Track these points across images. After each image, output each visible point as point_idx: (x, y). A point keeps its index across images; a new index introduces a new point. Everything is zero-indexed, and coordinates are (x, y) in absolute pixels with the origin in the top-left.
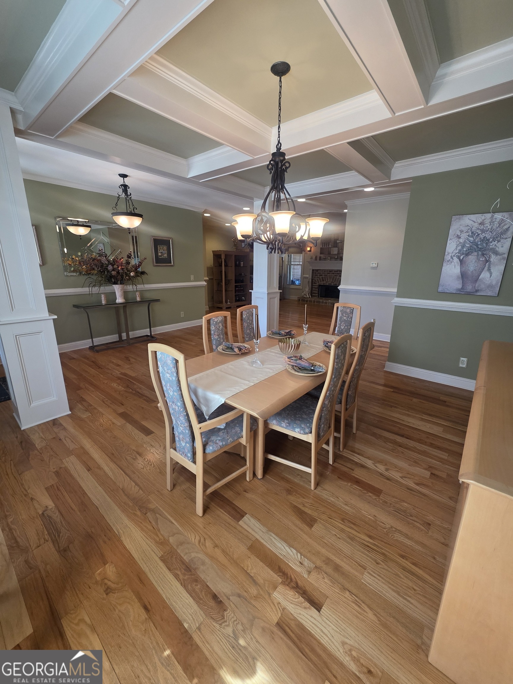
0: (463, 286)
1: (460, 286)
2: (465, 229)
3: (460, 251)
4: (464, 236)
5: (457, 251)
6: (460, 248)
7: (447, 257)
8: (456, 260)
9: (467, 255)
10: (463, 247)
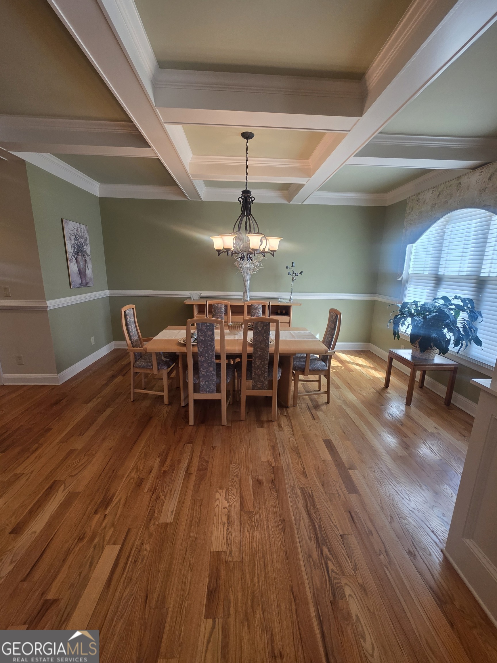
0: (81, 281)
1: (80, 281)
2: (72, 233)
3: (74, 251)
4: (73, 238)
5: (73, 252)
6: (73, 248)
7: (69, 256)
8: (74, 259)
9: (78, 255)
10: (74, 248)
